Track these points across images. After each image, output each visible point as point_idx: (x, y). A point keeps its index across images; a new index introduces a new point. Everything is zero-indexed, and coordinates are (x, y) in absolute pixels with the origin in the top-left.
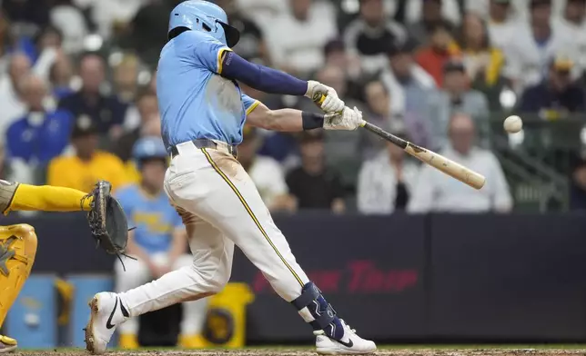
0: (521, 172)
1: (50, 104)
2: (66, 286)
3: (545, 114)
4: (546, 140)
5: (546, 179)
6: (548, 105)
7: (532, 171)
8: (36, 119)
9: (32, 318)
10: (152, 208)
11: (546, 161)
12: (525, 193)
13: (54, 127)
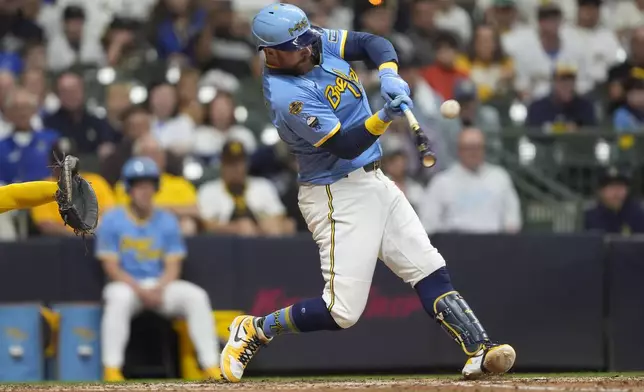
0: (533, 190)
1: (36, 123)
2: (52, 315)
3: (549, 129)
4: (559, 156)
5: (559, 198)
6: (552, 119)
7: (544, 189)
8: (23, 139)
9: (16, 350)
10: (142, 232)
11: (559, 178)
12: (538, 213)
13: (42, 147)
